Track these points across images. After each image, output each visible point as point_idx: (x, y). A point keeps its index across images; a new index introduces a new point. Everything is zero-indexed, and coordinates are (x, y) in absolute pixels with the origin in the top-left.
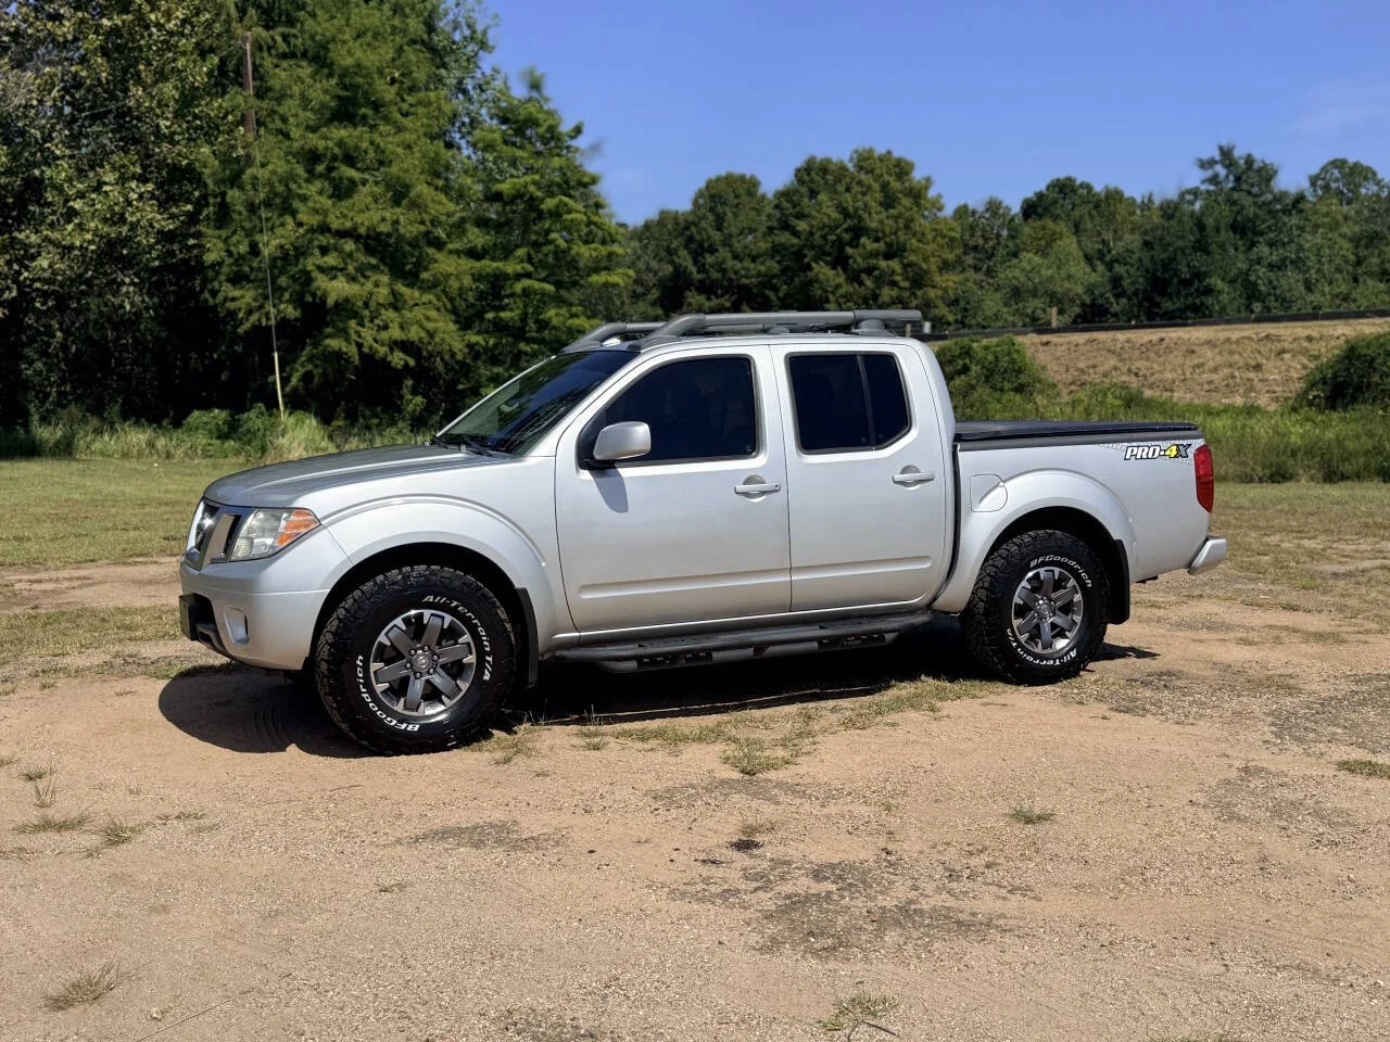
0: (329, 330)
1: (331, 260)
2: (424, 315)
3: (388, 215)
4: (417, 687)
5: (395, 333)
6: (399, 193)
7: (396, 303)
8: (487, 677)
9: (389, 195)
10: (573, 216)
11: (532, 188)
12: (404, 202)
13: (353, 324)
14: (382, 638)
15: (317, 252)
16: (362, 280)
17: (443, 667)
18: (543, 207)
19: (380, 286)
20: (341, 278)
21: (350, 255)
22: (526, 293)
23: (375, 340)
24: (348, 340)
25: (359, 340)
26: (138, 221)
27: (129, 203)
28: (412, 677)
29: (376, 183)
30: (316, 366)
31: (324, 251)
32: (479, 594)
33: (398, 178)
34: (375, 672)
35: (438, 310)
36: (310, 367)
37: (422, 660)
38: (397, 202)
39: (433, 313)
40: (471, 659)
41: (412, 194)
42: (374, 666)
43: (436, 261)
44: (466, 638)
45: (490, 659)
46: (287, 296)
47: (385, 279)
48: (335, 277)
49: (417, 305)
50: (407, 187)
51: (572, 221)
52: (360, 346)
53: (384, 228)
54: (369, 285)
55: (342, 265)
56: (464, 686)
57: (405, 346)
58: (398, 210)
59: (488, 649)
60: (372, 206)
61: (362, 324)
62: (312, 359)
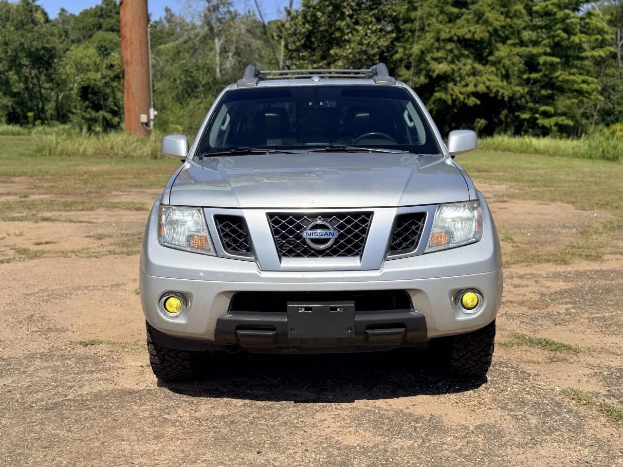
0: (438, 88)
1: (440, 54)
2: (487, 78)
3: (472, 29)
5: (471, 88)
6: (480, 17)
7: (474, 73)
9: (476, 18)
10: (572, 20)
11: (550, 7)
12: (481, 22)
13: (450, 85)
15: (435, 51)
16: (457, 63)
18: (558, 16)
19: (467, 64)
20: (445, 63)
21: (451, 51)
22: (545, 64)
23: (460, 93)
24: (447, 93)
25: (452, 92)
26: (369, 43)
27: (366, 35)
29: (469, 14)
30: (435, 106)
31: (438, 49)
33: (479, 9)
35: (497, 75)
36: (433, 106)
38: (477, 22)
39: (492, 77)
41: (484, 17)
43: (498, 50)
46: (424, 72)
47: (470, 61)
48: (442, 62)
49: (486, 73)
50: (483, 14)
51: (572, 23)
52: (452, 95)
53: (468, 36)
54: (460, 65)
55: (446, 56)
57: (476, 94)
58: (477, 26)
60: (466, 25)
61: (455, 85)
62: (434, 103)
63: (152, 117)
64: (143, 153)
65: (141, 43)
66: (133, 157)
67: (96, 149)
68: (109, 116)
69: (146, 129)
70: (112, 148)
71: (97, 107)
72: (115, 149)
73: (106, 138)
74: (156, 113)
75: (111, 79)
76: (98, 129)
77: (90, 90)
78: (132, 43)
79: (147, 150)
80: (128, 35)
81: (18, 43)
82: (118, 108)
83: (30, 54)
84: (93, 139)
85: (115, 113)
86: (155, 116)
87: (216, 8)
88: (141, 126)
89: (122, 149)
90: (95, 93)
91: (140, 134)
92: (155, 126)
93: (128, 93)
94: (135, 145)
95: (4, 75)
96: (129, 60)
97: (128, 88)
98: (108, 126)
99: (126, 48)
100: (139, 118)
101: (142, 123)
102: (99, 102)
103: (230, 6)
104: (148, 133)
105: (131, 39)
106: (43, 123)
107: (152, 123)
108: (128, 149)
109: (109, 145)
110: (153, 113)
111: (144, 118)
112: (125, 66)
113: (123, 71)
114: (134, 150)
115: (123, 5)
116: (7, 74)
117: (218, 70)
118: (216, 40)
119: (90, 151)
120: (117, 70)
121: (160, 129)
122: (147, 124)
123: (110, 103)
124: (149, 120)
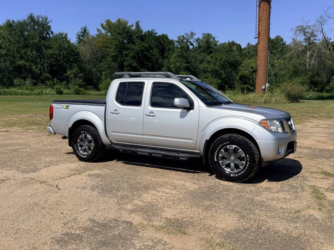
63: (267, 87)
64: (261, 101)
65: (265, 58)
66: (257, 103)
67: (243, 100)
68: (250, 87)
70: (249, 99)
71: (245, 83)
73: (247, 95)
74: (269, 85)
75: (252, 72)
76: (246, 92)
77: (243, 77)
78: (261, 58)
79: (263, 100)
80: (260, 55)
81: (225, 59)
82: (254, 83)
83: (229, 63)
84: (243, 96)
85: (252, 86)
86: (268, 86)
87: (309, 38)
88: (262, 90)
89: (253, 99)
90: (245, 78)
91: (261, 94)
93: (258, 77)
94: (258, 98)
95: (219, 72)
96: (259, 64)
97: (258, 76)
98: (249, 90)
99: (259, 60)
100: (261, 87)
101: (263, 89)
102: (247, 81)
103: (316, 37)
104: (265, 93)
105: (261, 56)
106: (231, 89)
107: (267, 89)
108: (255, 99)
110: (267, 85)
111: (263, 87)
112: (258, 67)
113: (257, 69)
114: (258, 100)
115: (259, 43)
116: (220, 71)
117: (308, 65)
118: (308, 52)
119: (241, 100)
120: (254, 69)
121: (269, 91)
122: (265, 90)
123: (251, 82)
124: (265, 88)
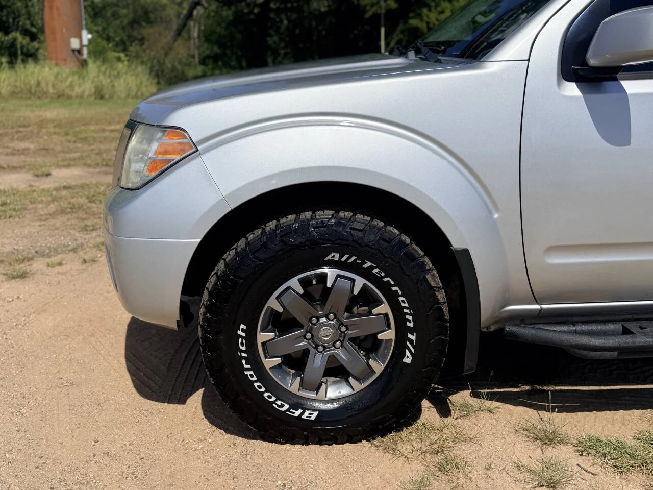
0: (411, 15)
4: (317, 362)
8: (408, 359)
13: (425, 11)
14: (273, 303)
17: (353, 340)
24: (422, 20)
25: (428, 20)
28: (312, 350)
30: (404, 36)
32: (404, 251)
34: (264, 344)
36: (401, 36)
37: (326, 331)
40: (389, 335)
42: (263, 336)
44: (384, 308)
45: (413, 337)
52: (428, 23)
56: (378, 367)
59: (411, 325)
61: (430, 11)
62: (402, 32)
63: (85, 42)
64: (83, 92)
66: (69, 97)
69: (78, 59)
70: (38, 84)
71: (5, 28)
72: (43, 85)
74: (90, 36)
79: (88, 87)
82: (37, 28)
85: (33, 37)
86: (90, 41)
88: (71, 52)
89: (53, 86)
91: (72, 65)
92: (89, 53)
93: (51, 8)
94: (70, 80)
98: (27, 55)
100: (69, 44)
101: (73, 50)
102: (7, 21)
104: (84, 63)
107: (85, 51)
108: (62, 86)
109: (33, 82)
110: (86, 36)
111: (75, 43)
114: (71, 86)
121: (97, 58)
122: (79, 51)
123: (24, 22)
124: (82, 46)
